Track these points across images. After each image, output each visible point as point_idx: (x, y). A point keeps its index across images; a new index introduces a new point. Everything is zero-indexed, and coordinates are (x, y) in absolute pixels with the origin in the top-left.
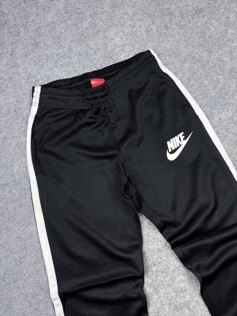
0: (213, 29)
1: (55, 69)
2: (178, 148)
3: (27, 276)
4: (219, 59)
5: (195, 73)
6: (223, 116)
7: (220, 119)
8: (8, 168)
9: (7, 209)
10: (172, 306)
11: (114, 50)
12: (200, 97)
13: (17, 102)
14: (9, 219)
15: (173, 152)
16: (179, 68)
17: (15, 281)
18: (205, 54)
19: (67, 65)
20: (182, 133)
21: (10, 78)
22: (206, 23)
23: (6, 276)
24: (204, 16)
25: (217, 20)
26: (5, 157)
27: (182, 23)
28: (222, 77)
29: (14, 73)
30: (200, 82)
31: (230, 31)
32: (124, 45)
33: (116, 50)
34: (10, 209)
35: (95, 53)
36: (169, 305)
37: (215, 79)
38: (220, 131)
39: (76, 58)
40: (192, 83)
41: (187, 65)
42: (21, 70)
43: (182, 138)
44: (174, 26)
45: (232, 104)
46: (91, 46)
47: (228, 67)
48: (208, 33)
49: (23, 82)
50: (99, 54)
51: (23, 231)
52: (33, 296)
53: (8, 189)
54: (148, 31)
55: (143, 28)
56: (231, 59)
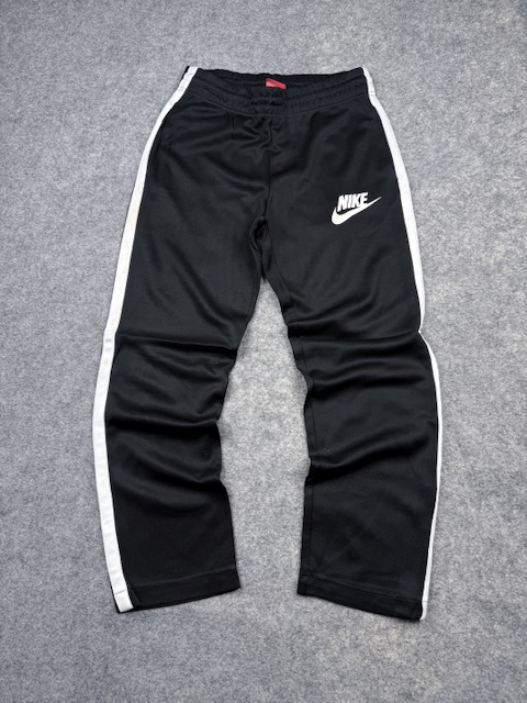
0: (469, 73)
1: (225, 56)
2: (352, 209)
3: (82, 302)
4: (461, 115)
5: (417, 124)
6: (435, 192)
7: (428, 195)
8: (113, 159)
9: (91, 209)
10: (259, 413)
11: (316, 57)
12: (411, 156)
13: (159, 80)
14: (88, 222)
15: (343, 212)
16: (397, 108)
17: (63, 302)
18: (443, 103)
19: (244, 57)
20: (366, 194)
21: (162, 49)
22: (463, 62)
23: (56, 291)
24: (462, 51)
25: (479, 62)
26: (115, 144)
27: (427, 51)
28: (454, 140)
29: (170, 44)
30: (420, 137)
31: (492, 84)
32: (332, 55)
33: (319, 59)
34: (94, 211)
35: (288, 53)
36: (256, 408)
37: (443, 140)
38: (422, 212)
39: (260, 51)
40: (407, 134)
41: (411, 108)
42: (180, 42)
43: (363, 199)
44: (414, 52)
45: (454, 180)
46: (287, 42)
47: (469, 131)
48: (459, 76)
49: (177, 59)
50: (293, 56)
51: (100, 243)
52: (79, 330)
53: (102, 184)
54: (374, 47)
55: (369, 41)
56: (479, 121)
